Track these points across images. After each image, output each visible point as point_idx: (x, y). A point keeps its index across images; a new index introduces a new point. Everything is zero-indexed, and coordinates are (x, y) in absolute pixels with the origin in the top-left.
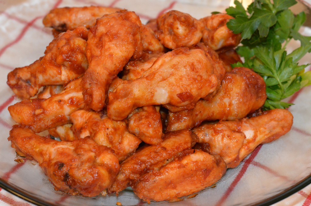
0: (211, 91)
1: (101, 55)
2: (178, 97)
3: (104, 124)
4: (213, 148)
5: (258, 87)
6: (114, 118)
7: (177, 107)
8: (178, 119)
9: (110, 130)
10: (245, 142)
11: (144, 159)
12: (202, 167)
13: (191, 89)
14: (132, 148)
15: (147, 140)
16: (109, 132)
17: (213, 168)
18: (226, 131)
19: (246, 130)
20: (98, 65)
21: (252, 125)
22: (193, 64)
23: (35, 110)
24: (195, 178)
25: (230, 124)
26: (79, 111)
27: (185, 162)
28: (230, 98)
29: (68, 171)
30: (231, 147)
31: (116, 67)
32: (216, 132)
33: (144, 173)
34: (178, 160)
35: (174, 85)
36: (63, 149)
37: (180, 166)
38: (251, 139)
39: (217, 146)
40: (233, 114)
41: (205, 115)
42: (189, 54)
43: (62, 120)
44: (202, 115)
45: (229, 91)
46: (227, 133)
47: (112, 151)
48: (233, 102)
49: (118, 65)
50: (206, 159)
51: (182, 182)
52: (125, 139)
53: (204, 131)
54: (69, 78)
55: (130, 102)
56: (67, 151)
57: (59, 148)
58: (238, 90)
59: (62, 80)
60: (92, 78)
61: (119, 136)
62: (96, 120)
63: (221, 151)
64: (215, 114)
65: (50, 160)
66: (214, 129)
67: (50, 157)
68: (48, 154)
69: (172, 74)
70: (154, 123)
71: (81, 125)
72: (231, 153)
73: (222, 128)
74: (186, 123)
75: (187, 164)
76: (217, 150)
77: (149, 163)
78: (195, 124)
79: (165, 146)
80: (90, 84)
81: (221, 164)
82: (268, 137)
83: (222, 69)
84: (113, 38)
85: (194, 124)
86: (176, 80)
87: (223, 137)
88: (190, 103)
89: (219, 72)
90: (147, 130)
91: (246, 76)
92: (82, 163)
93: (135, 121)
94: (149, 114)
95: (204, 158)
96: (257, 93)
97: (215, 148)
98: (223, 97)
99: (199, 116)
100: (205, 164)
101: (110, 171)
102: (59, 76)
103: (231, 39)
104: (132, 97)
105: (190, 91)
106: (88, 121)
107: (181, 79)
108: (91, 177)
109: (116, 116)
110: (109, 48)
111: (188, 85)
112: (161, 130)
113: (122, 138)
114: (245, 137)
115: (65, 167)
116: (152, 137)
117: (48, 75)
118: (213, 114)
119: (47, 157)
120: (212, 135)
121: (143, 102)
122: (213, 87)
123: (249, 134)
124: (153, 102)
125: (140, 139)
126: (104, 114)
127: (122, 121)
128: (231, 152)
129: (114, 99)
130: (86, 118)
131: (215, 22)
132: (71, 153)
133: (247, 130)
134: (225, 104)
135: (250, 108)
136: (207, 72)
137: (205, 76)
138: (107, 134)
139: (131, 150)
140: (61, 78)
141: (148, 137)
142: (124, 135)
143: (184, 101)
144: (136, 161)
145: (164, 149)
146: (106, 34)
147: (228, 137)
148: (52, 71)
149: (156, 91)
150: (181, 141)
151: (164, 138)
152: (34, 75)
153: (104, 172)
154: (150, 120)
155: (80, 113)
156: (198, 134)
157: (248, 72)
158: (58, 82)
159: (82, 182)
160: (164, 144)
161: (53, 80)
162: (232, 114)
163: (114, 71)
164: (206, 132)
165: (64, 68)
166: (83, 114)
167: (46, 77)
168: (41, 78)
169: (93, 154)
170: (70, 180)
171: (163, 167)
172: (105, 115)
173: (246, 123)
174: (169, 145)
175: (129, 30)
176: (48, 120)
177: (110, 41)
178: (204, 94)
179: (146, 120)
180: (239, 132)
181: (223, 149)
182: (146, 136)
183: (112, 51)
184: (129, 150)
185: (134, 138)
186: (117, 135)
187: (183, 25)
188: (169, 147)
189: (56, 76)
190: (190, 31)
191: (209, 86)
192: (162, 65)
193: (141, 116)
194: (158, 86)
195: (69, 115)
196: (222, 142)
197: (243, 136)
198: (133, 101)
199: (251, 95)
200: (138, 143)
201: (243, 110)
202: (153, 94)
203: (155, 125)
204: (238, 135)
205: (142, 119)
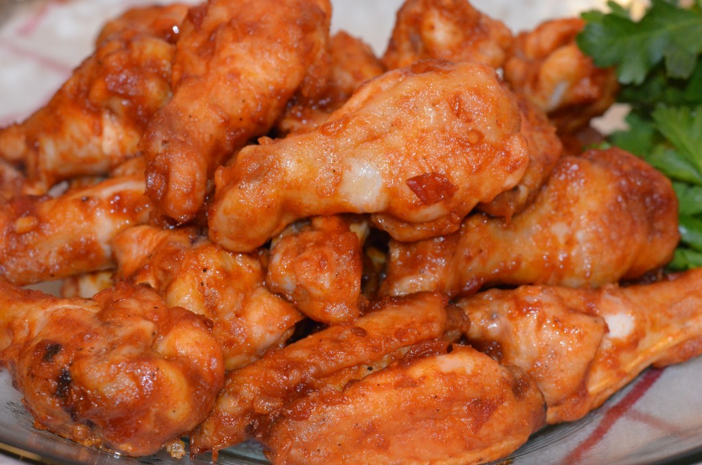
0: (510, 181)
1: (207, 74)
2: (411, 187)
3: (196, 255)
4: (512, 355)
5: (653, 201)
6: (226, 242)
7: (412, 224)
8: (414, 266)
9: (209, 273)
10: (607, 345)
11: (300, 356)
12: (469, 392)
13: (450, 167)
14: (271, 332)
15: (315, 311)
16: (208, 279)
17: (502, 399)
18: (549, 305)
19: (613, 311)
20: (195, 97)
21: (629, 300)
22: (457, 98)
23: (14, 220)
24: (447, 424)
25: (565, 294)
26: (136, 228)
27: (417, 371)
28: (569, 224)
29: (70, 365)
30: (564, 352)
31: (247, 107)
32: (521, 308)
33: (295, 396)
34: (398, 367)
35: (400, 155)
36: (67, 310)
37: (402, 381)
38: (625, 340)
39: (523, 348)
40: (577, 270)
41: (493, 265)
42: (449, 72)
43: (88, 253)
44: (484, 261)
45: (569, 205)
46: (552, 312)
47: (206, 324)
48: (580, 236)
49: (252, 104)
50: (481, 369)
51: (405, 431)
52: (254, 305)
53: (487, 303)
54: (123, 149)
55: (271, 191)
56: (77, 316)
57: (57, 310)
58: (592, 204)
59: (104, 156)
60: (171, 127)
61: (237, 293)
62: (176, 247)
63: (534, 362)
64: (524, 265)
65: (28, 341)
66: (516, 299)
67: (30, 332)
68: (27, 328)
69: (396, 124)
70: (337, 260)
71: (137, 264)
72: (562, 371)
73: (539, 298)
74: (437, 276)
75: (424, 377)
76: (521, 361)
77: (312, 370)
78: (464, 286)
79: (364, 327)
80: (165, 142)
81: (530, 393)
82: (677, 341)
83: (551, 143)
84: (246, 34)
85: (460, 284)
86: (409, 141)
87: (541, 322)
88: (445, 212)
89: (542, 150)
90: (317, 278)
91: (620, 168)
92: (112, 346)
93: (285, 254)
94: (327, 235)
95: (476, 365)
96: (651, 219)
97: (518, 354)
98: (551, 219)
99: (475, 264)
100: (476, 384)
101: (193, 376)
102: (95, 140)
103: (586, 82)
104: (279, 177)
105: (448, 172)
106: (154, 254)
107: (422, 140)
108: (132, 384)
109: (231, 238)
110: (233, 57)
111: (443, 159)
112: (357, 283)
113: (246, 301)
114: (606, 329)
115: (62, 354)
116: (328, 300)
117: (68, 137)
118: (518, 261)
119: (22, 335)
120: (511, 317)
121: (310, 201)
122: (514, 168)
123: (620, 324)
124: (339, 200)
125: (297, 308)
126: (201, 234)
127: (251, 255)
128: (563, 366)
129: (228, 183)
130: (151, 243)
131: (548, 39)
132: (87, 320)
133: (615, 314)
134: (554, 238)
135: (629, 259)
136: (499, 125)
137: (491, 136)
138: (202, 284)
139: (270, 339)
140: (100, 147)
141: (319, 299)
142: (255, 296)
143: (427, 202)
144: (275, 360)
145: (362, 333)
146: (229, 24)
147: (556, 321)
148: (77, 126)
149: (349, 168)
150: (412, 317)
151: (366, 311)
152: (33, 144)
153: (172, 376)
154: (327, 251)
155: (135, 233)
156: (470, 313)
157: (628, 158)
158: (93, 160)
159: (104, 399)
160: (362, 323)
161: (82, 153)
162: (573, 271)
163: (241, 119)
164: (494, 307)
165: (110, 117)
166: (144, 235)
167: (64, 146)
168: (51, 152)
169: (148, 326)
170: (73, 393)
171: (352, 382)
172: (203, 238)
173: (612, 293)
174: (376, 323)
175: (294, 13)
176: (50, 253)
177: (237, 39)
178: (488, 191)
179: (316, 250)
180: (590, 313)
181: (539, 359)
182: (313, 298)
183: (238, 65)
184: (263, 337)
185: (282, 307)
186: (230, 291)
187: (448, 19)
188: (376, 329)
189: (89, 141)
190: (467, 38)
191: (503, 163)
192: (370, 98)
193: (306, 242)
194: (353, 155)
195: (110, 242)
196: (539, 338)
197: (601, 324)
198: (281, 193)
199: (633, 223)
200: (290, 320)
201: (605, 260)
202: (341, 175)
203: (339, 264)
204: (585, 320)
205: (304, 249)
